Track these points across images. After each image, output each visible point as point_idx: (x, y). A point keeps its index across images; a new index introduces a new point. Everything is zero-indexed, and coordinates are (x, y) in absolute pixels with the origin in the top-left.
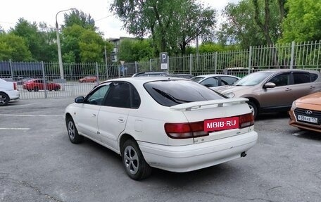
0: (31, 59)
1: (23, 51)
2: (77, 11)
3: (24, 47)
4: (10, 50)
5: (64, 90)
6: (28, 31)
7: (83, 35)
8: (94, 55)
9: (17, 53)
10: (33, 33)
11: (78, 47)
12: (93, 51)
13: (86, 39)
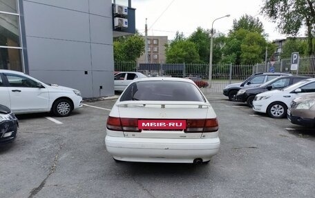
0: (199, 60)
1: (194, 54)
2: (247, 16)
3: (194, 50)
4: (184, 53)
5: (210, 87)
6: (200, 38)
7: (247, 38)
8: (254, 55)
9: (188, 56)
10: (204, 38)
11: (239, 49)
12: (254, 52)
13: (248, 41)
